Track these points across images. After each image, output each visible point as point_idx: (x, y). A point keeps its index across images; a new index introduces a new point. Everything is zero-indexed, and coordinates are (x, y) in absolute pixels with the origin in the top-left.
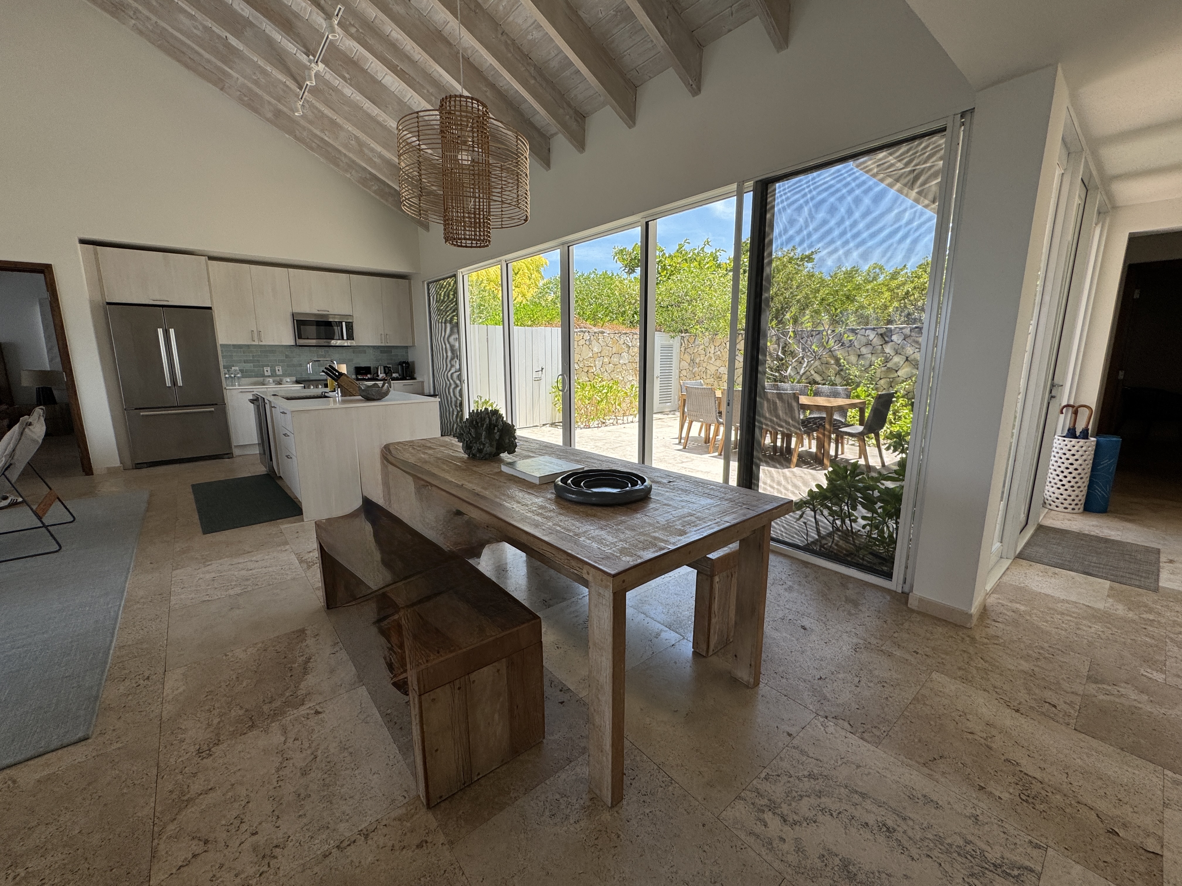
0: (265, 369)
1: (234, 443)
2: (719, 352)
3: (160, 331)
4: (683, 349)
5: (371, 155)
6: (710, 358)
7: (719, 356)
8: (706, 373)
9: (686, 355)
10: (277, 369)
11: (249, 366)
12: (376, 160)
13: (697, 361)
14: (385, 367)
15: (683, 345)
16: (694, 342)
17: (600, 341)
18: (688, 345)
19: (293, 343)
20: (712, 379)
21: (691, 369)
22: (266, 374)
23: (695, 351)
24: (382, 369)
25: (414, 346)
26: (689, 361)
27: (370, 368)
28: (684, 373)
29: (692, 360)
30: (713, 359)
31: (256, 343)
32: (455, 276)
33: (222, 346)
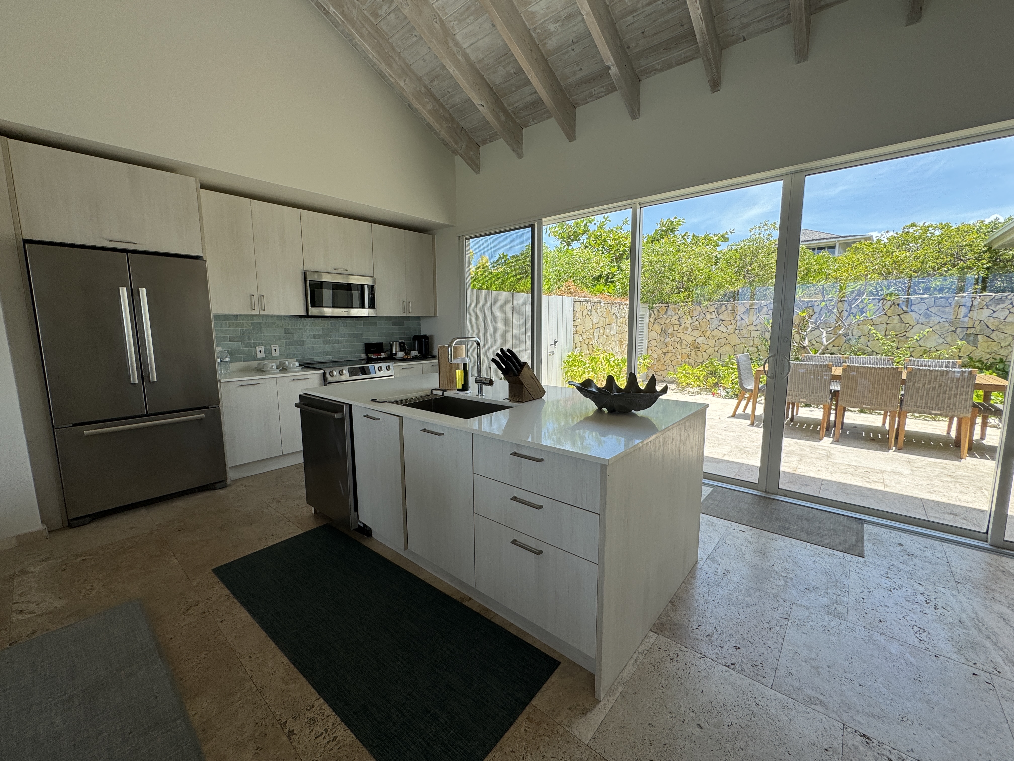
0: (258, 349)
1: (230, 463)
2: (697, 323)
3: (124, 292)
4: (652, 320)
5: (455, 49)
6: (687, 329)
7: (697, 327)
8: (681, 343)
9: (656, 326)
10: (273, 348)
11: (236, 345)
12: (460, 58)
13: (670, 331)
14: (400, 343)
15: (653, 315)
16: (666, 312)
17: (598, 312)
18: (658, 316)
19: (303, 313)
20: (689, 350)
21: (662, 339)
22: (260, 356)
23: (667, 322)
24: (398, 345)
25: (435, 316)
26: (659, 331)
27: (381, 344)
28: (654, 343)
29: (664, 331)
30: (690, 330)
31: (256, 312)
32: (532, 226)
33: (217, 317)
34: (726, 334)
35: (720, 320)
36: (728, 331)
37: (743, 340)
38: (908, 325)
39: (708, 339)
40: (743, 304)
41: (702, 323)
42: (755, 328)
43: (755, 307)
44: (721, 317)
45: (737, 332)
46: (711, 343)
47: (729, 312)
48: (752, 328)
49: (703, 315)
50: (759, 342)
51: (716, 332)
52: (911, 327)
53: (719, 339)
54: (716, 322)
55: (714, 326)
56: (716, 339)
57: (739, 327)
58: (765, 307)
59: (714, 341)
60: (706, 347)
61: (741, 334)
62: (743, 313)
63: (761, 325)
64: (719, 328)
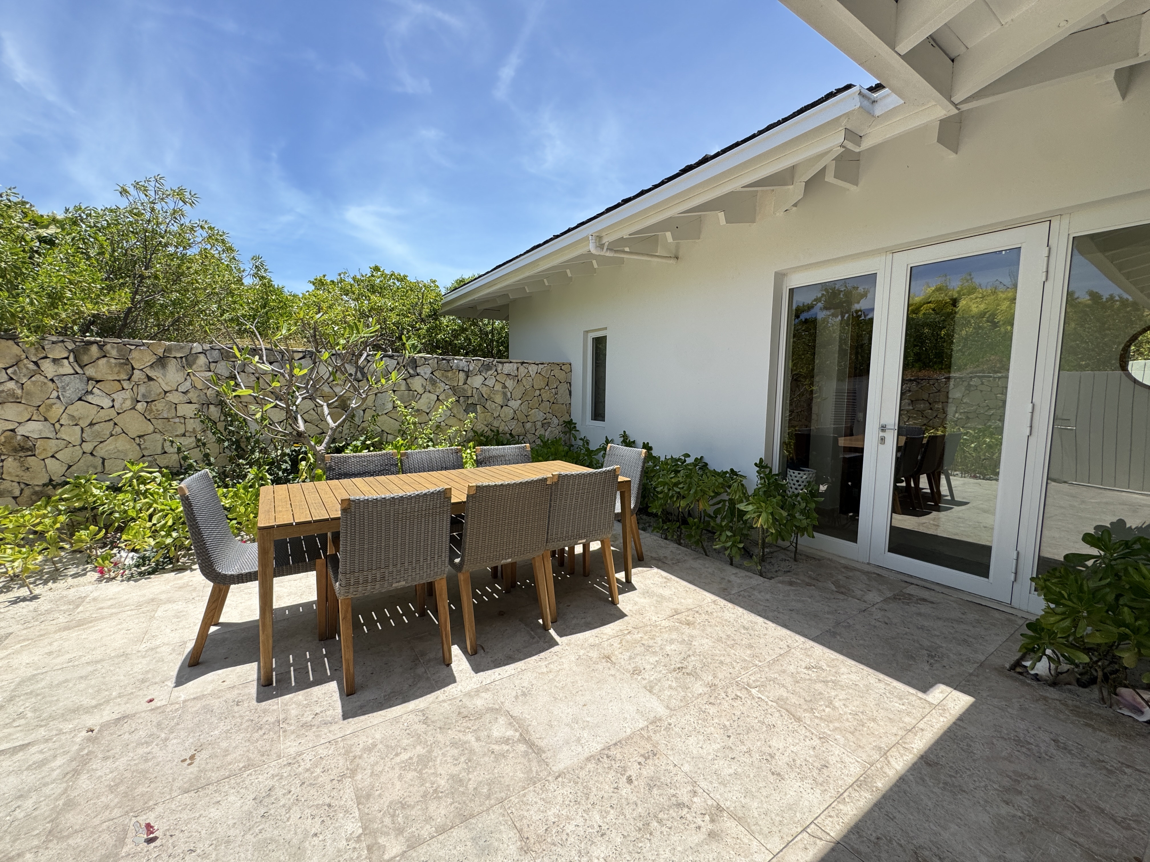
34: (113, 413)
35: (89, 379)
36: (117, 405)
37: (159, 424)
38: (416, 393)
39: (56, 425)
40: (149, 346)
41: (28, 385)
42: (185, 398)
43: (179, 355)
44: (90, 371)
45: (140, 406)
46: (72, 434)
47: (113, 361)
48: (173, 398)
49: (32, 366)
50: (199, 427)
51: (79, 409)
52: (419, 396)
53: (91, 424)
54: (75, 387)
55: (71, 393)
56: (84, 423)
57: (144, 396)
58: (202, 357)
59: (78, 429)
60: (53, 445)
61: (151, 411)
62: (151, 366)
63: (197, 393)
64: (89, 398)
